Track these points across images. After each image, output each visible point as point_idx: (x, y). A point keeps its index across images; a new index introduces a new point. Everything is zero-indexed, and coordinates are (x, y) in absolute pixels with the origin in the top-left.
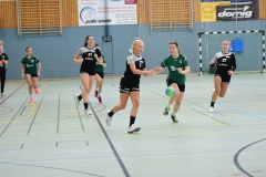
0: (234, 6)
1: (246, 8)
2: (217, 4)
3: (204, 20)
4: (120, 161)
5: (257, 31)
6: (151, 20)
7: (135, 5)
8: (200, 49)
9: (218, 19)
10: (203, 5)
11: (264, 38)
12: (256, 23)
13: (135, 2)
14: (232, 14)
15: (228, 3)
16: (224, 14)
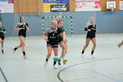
0: (58, 5)
1: (64, 6)
2: (51, 4)
3: (45, 11)
4: (4, 77)
5: (68, 17)
6: (20, 11)
7: (13, 4)
8: (43, 25)
9: (52, 11)
10: (45, 4)
11: (72, 20)
12: (69, 13)
13: (13, 3)
14: (57, 9)
15: (56, 4)
16: (54, 9)
